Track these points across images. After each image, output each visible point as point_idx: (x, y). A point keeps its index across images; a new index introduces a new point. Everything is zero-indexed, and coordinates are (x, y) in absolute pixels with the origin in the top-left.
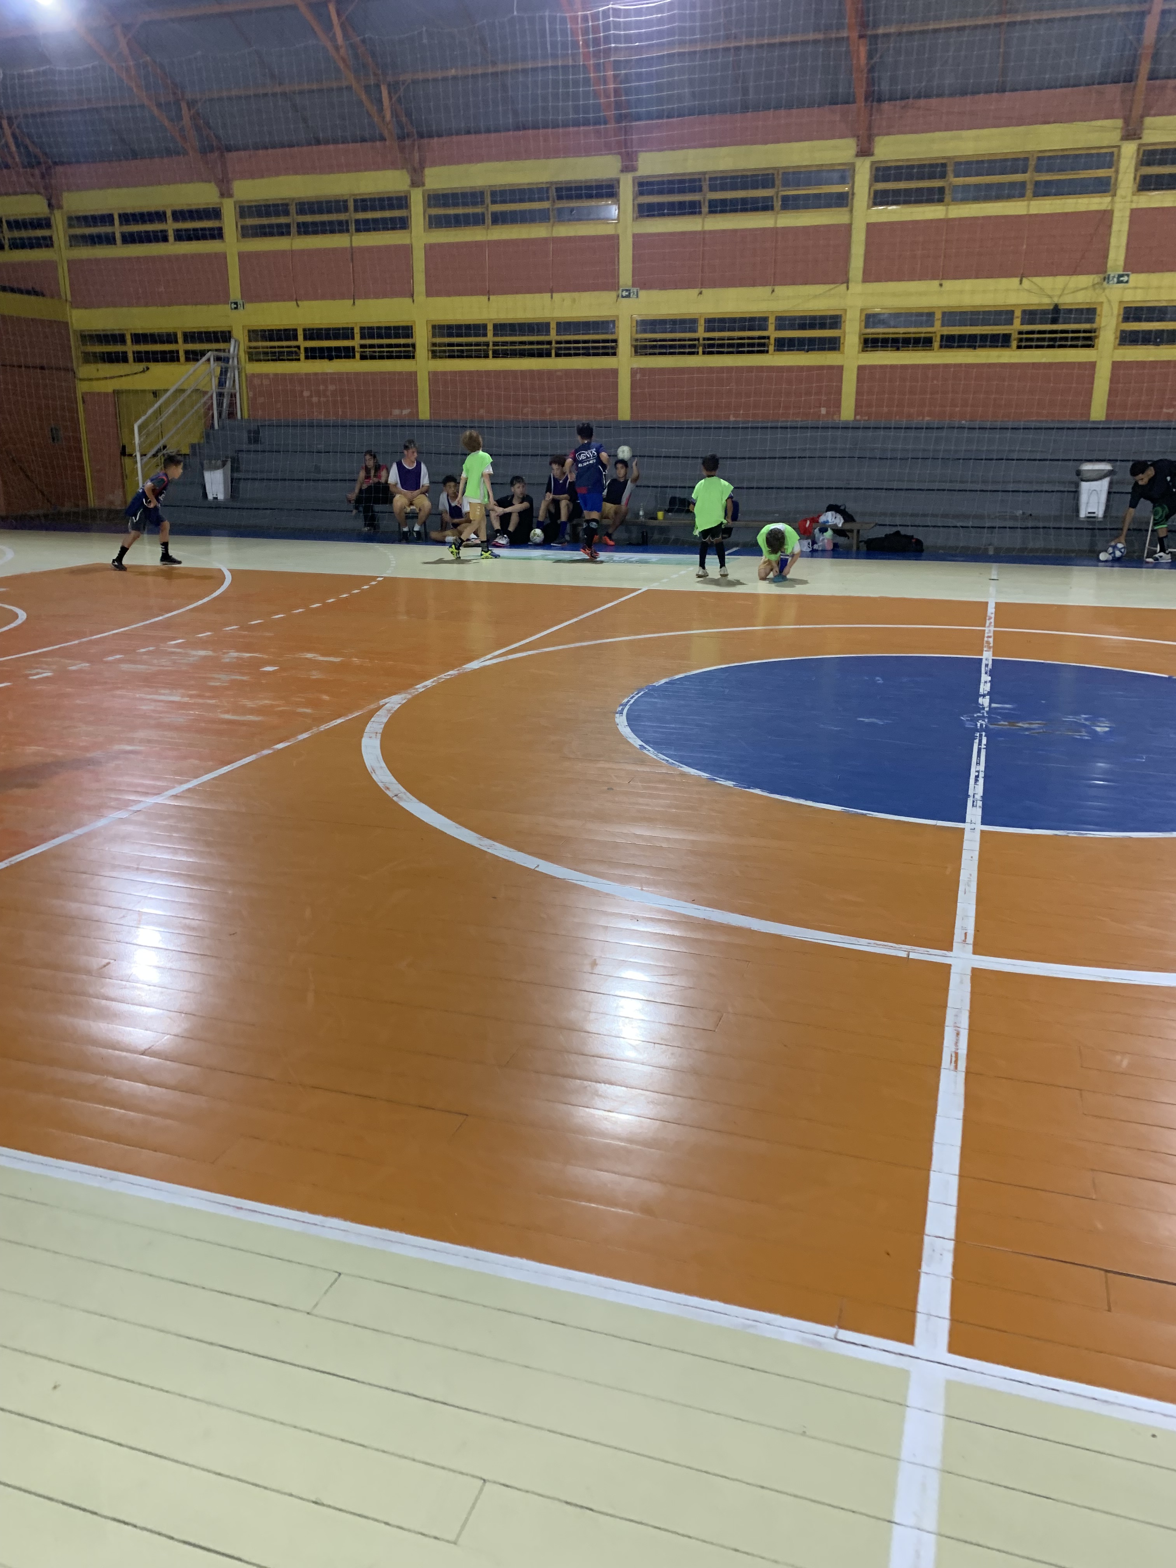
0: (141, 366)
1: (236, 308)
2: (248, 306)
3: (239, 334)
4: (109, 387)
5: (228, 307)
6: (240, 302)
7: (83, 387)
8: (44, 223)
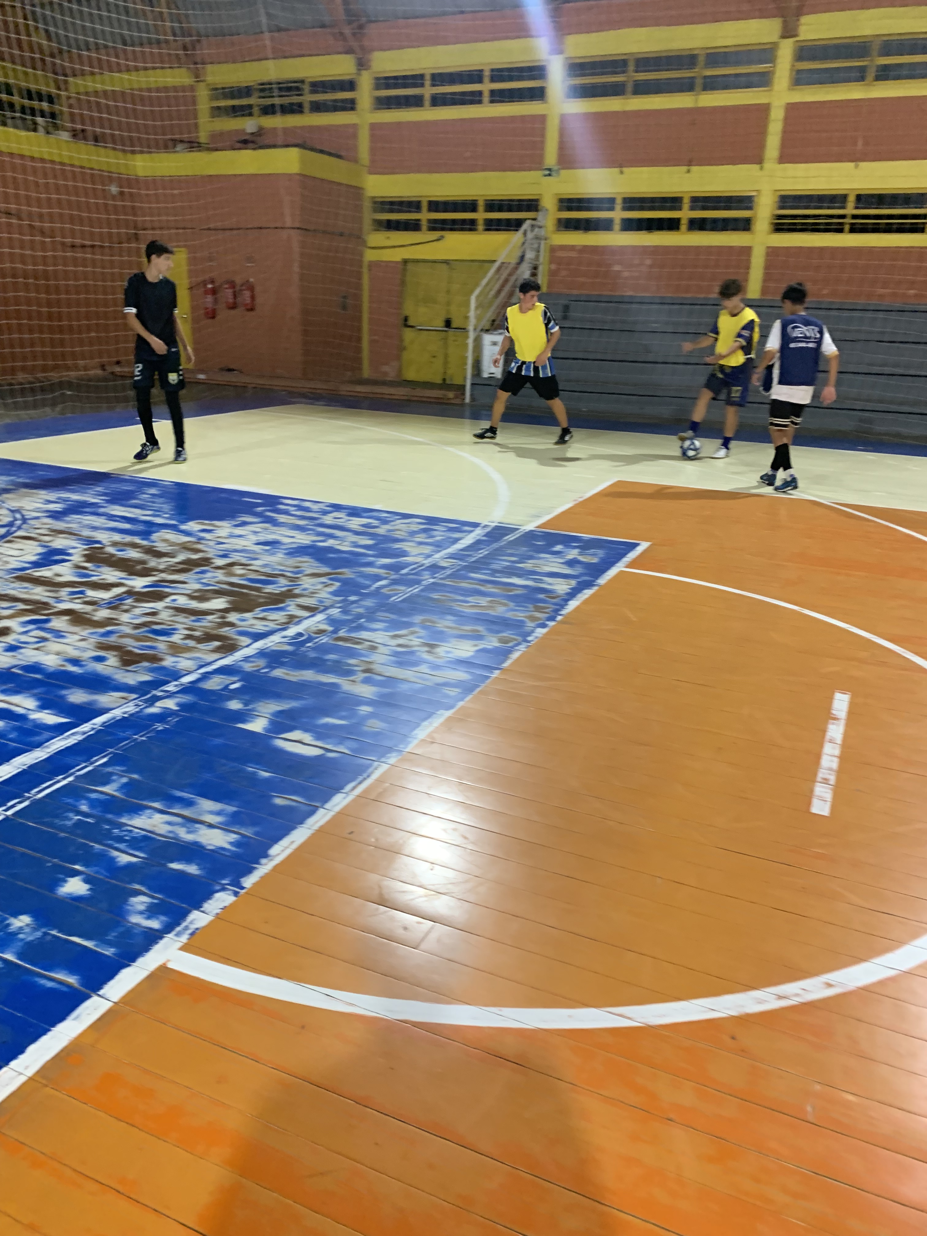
0: (436, 234)
1: (550, 175)
2: (564, 172)
3: (549, 203)
4: (397, 256)
5: (540, 173)
6: (555, 168)
7: (370, 256)
8: (350, 85)
